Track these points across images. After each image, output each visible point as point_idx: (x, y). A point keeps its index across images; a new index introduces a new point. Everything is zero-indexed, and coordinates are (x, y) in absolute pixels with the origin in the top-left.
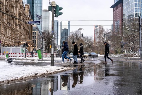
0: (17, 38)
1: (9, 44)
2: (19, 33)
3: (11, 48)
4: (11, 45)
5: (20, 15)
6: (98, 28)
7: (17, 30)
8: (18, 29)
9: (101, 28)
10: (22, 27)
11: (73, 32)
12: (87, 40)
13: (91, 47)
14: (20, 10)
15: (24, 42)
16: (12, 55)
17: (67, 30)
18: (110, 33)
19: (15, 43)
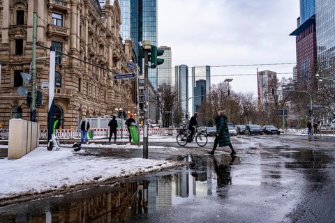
0: (109, 101)
1: (96, 113)
2: (113, 91)
3: (99, 119)
4: (100, 114)
5: (115, 60)
6: (265, 76)
7: (110, 88)
8: (112, 85)
9: (272, 76)
10: (119, 81)
11: (214, 86)
12: (241, 101)
13: (249, 114)
14: (115, 52)
15: (120, 109)
16: (100, 132)
17: (205, 81)
18: (289, 85)
19: (107, 110)
